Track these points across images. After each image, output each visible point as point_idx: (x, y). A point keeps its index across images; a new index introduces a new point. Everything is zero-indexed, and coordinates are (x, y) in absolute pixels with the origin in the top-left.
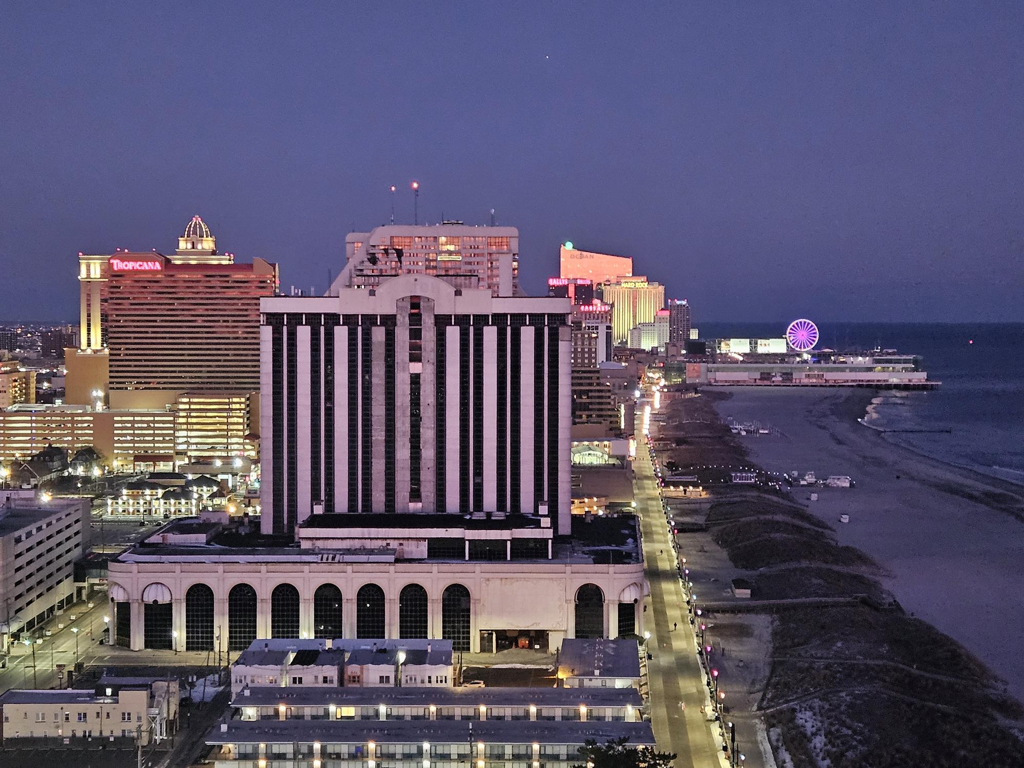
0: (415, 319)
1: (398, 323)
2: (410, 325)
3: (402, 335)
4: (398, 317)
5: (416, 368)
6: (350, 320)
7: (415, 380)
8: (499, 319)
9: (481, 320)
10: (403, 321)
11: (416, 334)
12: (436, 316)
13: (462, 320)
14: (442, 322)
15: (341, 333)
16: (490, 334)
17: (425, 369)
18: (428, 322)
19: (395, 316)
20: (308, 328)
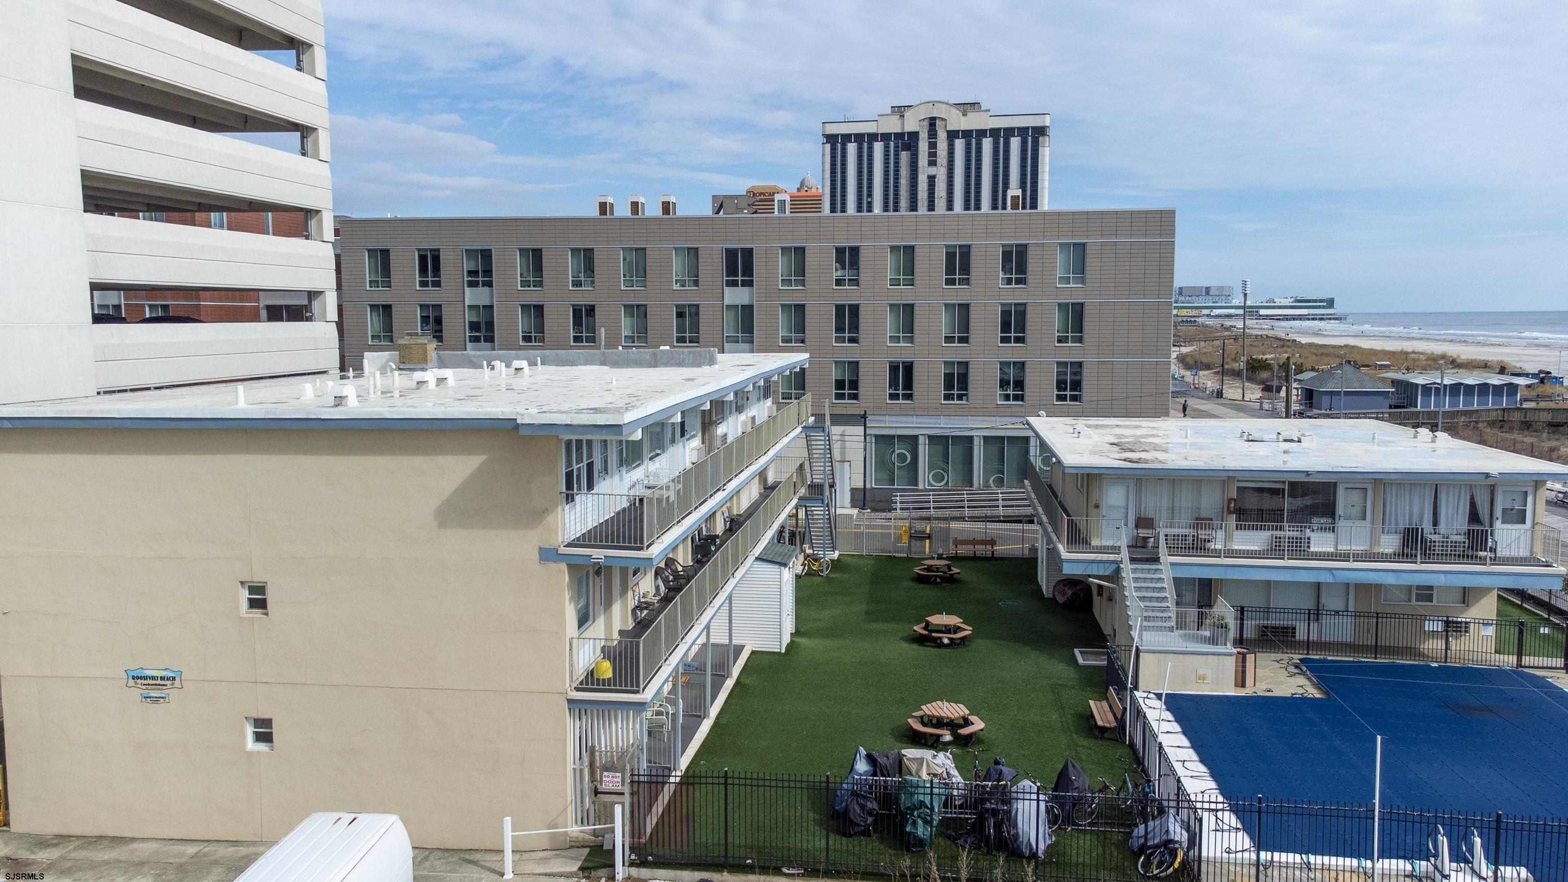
0: (933, 133)
1: (920, 137)
2: (929, 139)
3: (923, 146)
4: (920, 133)
5: (932, 171)
6: (886, 137)
7: (932, 179)
8: (995, 133)
9: (982, 133)
10: (924, 136)
11: (933, 146)
12: (949, 132)
13: (967, 134)
14: (952, 135)
15: (878, 147)
16: (987, 143)
17: (941, 173)
18: (942, 136)
19: (918, 133)
20: (855, 144)
